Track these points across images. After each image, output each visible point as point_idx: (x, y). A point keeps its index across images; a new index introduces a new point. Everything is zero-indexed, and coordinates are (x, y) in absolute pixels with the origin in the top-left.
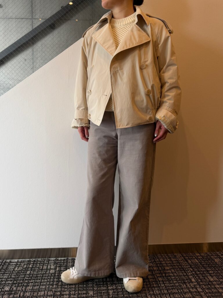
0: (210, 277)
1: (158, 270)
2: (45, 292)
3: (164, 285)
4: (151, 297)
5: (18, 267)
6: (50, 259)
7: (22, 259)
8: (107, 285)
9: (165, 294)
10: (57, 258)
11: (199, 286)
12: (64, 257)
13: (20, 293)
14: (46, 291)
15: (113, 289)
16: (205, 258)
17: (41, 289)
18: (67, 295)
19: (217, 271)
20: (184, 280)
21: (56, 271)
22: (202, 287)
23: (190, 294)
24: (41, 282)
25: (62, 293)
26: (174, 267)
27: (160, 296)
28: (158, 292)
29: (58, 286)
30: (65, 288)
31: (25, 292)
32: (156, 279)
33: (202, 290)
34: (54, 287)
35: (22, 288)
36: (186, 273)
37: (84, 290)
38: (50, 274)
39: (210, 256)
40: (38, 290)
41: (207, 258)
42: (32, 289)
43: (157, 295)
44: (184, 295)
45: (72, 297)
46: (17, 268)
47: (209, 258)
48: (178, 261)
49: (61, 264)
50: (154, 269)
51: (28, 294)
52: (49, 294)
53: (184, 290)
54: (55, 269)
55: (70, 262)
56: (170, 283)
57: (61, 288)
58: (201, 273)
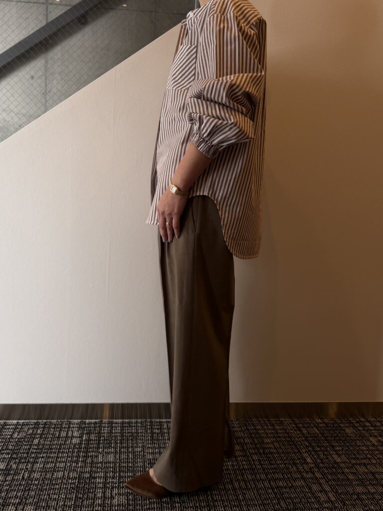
0: (336, 457)
1: (252, 444)
2: (64, 473)
3: (262, 467)
4: (239, 484)
5: (19, 433)
6: (71, 421)
7: (24, 420)
9: (261, 479)
10: (84, 421)
11: (318, 469)
12: (96, 419)
13: (24, 474)
14: (66, 471)
16: (331, 427)
17: (58, 468)
18: (101, 478)
20: (293, 460)
21: (81, 441)
22: (323, 472)
23: (302, 481)
24: (57, 457)
25: (93, 475)
26: (278, 439)
27: (254, 483)
28: (251, 477)
29: (85, 465)
30: (98, 467)
31: (31, 472)
32: (248, 457)
33: (323, 475)
34: (79, 465)
35: (26, 466)
36: (298, 449)
37: (130, 471)
38: (72, 444)
39: (338, 424)
40: (52, 470)
41: (333, 427)
42: (43, 468)
43: (249, 482)
44: (292, 482)
45: (110, 482)
46: (16, 434)
47: (337, 427)
49: (90, 430)
50: (246, 441)
51: (36, 475)
52: (71, 476)
53: (293, 475)
54: (81, 437)
55: (105, 427)
56: (271, 464)
57: (91, 468)
58: (323, 449)
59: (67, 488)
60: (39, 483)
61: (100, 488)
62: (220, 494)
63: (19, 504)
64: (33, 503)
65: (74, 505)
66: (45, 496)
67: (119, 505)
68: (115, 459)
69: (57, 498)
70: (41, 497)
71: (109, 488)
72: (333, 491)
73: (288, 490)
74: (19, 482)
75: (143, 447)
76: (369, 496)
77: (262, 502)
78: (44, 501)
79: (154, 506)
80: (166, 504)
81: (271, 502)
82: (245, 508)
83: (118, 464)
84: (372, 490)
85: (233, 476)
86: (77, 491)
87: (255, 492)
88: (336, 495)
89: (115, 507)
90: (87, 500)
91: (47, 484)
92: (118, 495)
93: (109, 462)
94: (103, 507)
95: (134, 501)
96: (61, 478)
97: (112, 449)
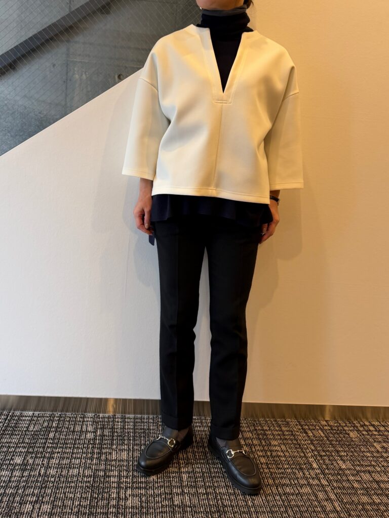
0: (340, 462)
1: (259, 445)
2: (79, 470)
3: (269, 471)
6: (86, 414)
8: (179, 465)
11: (324, 475)
13: (40, 469)
15: (189, 473)
16: (335, 430)
17: (74, 464)
18: (115, 477)
19: (352, 452)
20: (300, 464)
21: (96, 437)
22: (328, 478)
23: (308, 488)
24: (73, 453)
25: (108, 474)
26: (285, 441)
29: (100, 462)
30: (112, 465)
31: (47, 468)
33: (328, 483)
34: (94, 462)
35: (42, 461)
36: (304, 453)
38: (87, 439)
39: (343, 427)
40: (68, 466)
41: (338, 430)
42: (59, 464)
44: (299, 488)
45: (123, 481)
47: (341, 430)
50: (254, 442)
51: (52, 472)
52: (86, 474)
53: (300, 480)
54: (95, 432)
55: (118, 422)
56: (279, 468)
57: (106, 466)
58: (328, 454)
59: (83, 486)
60: (55, 480)
61: (115, 487)
62: (230, 500)
63: (36, 502)
64: (49, 502)
65: (89, 505)
66: (61, 494)
67: (132, 507)
68: (128, 457)
69: (73, 497)
70: (57, 495)
71: (123, 488)
72: (338, 500)
73: (295, 497)
74: (36, 478)
76: (374, 507)
77: (270, 509)
78: (59, 499)
79: (166, 510)
80: (178, 507)
81: (279, 509)
82: (254, 515)
83: (131, 463)
84: (378, 501)
86: (92, 490)
87: (264, 498)
88: (341, 504)
89: (129, 509)
90: (102, 500)
91: (63, 482)
92: (132, 496)
93: (122, 460)
94: (118, 509)
95: (147, 504)
96: (76, 475)
97: (126, 446)
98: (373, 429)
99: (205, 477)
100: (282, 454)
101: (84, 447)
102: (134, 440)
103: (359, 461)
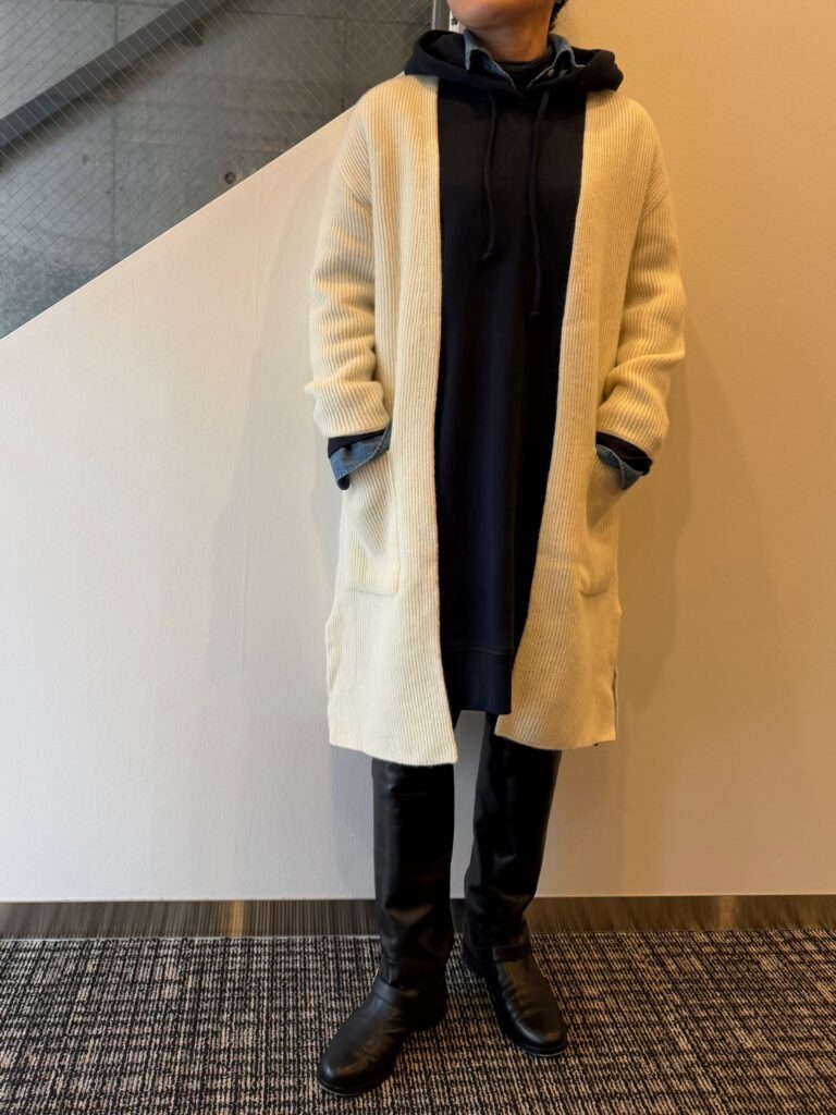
0: (741, 1034)
2: (144, 1079)
3: (579, 1060)
4: (531, 1109)
9: (580, 1097)
11: (704, 1067)
13: (54, 1081)
14: (147, 1074)
16: (728, 954)
17: (132, 1065)
18: (225, 1094)
19: (767, 1007)
20: (648, 1043)
21: (184, 992)
22: (715, 1076)
23: (669, 1102)
24: (130, 1037)
25: (209, 1085)
26: (614, 987)
27: (564, 1108)
28: (557, 1089)
29: (191, 1057)
30: (219, 1063)
31: (71, 1077)
33: (715, 1085)
34: (179, 1057)
35: (61, 1060)
36: (658, 1014)
37: (290, 1072)
38: (163, 1001)
40: (118, 1070)
41: (734, 953)
42: (98, 1066)
43: (553, 1103)
44: (648, 1103)
45: (245, 1102)
47: (742, 953)
48: (629, 962)
49: (203, 963)
51: (82, 1085)
52: (160, 1088)
53: (650, 1083)
54: (182, 982)
55: (234, 955)
56: (601, 1055)
57: (205, 1064)
58: (712, 1013)
60: (87, 1106)
68: (257, 1041)
74: (45, 1103)
75: (318, 1007)
83: (263, 1056)
85: (517, 1087)
91: (107, 1109)
93: (243, 1049)
96: (137, 1092)
97: (252, 1014)
98: (813, 948)
99: (432, 1082)
100: (608, 1019)
101: (155, 1021)
102: (271, 998)
103: (783, 1029)
